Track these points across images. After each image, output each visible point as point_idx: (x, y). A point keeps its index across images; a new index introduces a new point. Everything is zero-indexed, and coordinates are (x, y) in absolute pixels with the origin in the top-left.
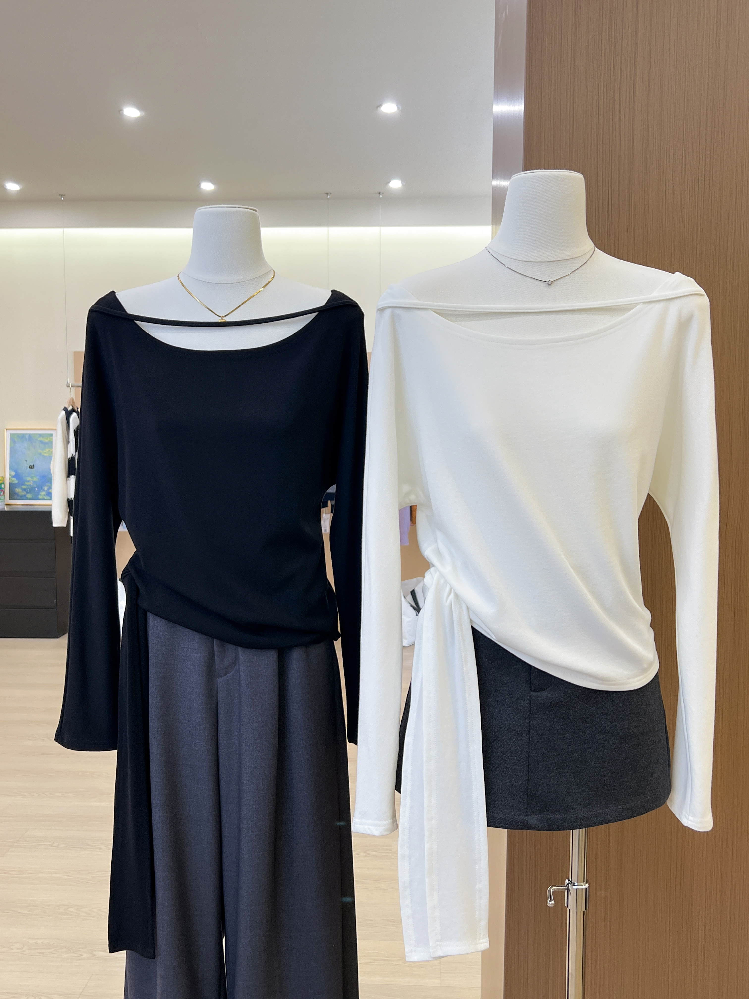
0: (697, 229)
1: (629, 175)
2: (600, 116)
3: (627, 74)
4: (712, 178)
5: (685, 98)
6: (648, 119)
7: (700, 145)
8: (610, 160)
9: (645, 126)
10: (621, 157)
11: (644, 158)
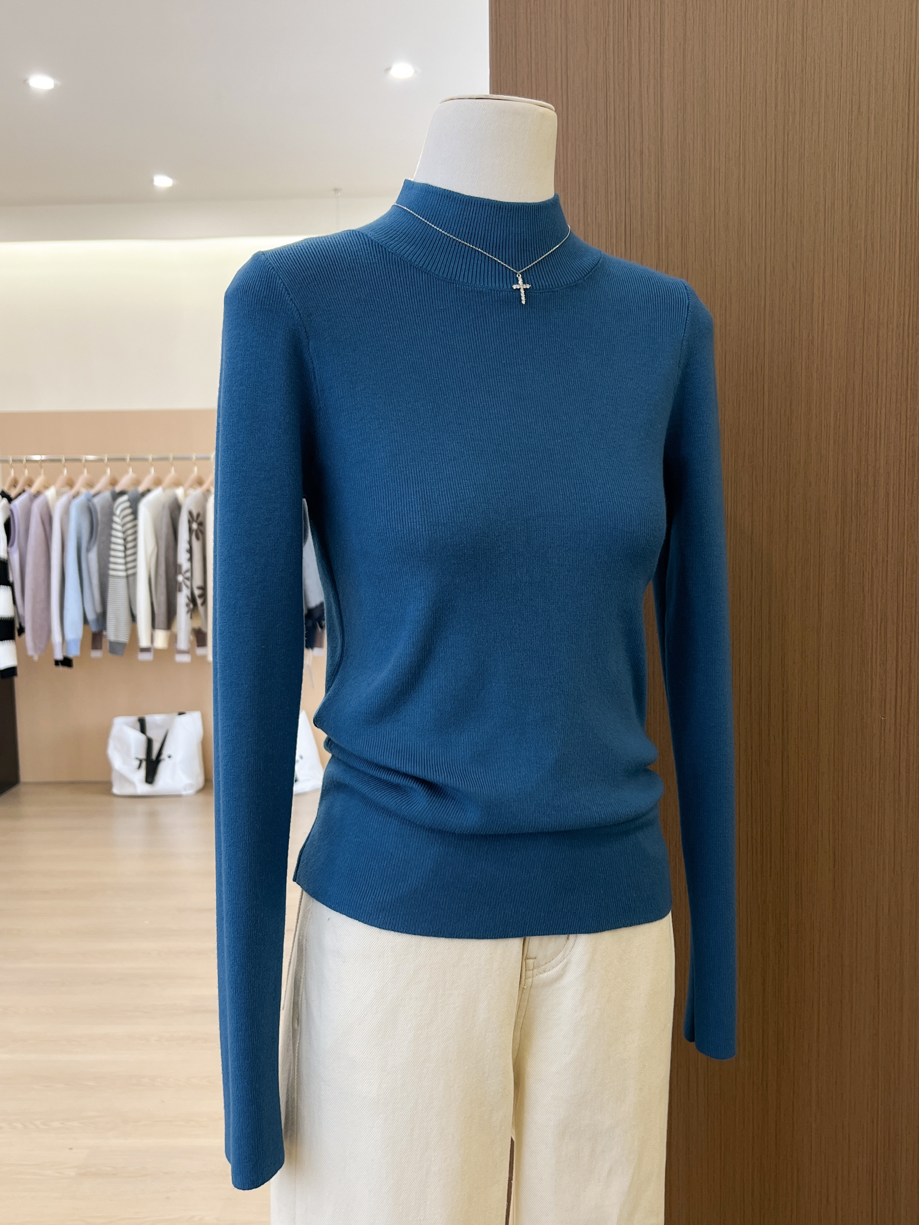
0: (765, 267)
1: (657, 183)
2: (609, 90)
3: (649, 23)
4: (787, 187)
5: (741, 61)
6: (684, 94)
7: (766, 134)
8: (627, 160)
9: (679, 105)
10: (644, 154)
11: (680, 157)
